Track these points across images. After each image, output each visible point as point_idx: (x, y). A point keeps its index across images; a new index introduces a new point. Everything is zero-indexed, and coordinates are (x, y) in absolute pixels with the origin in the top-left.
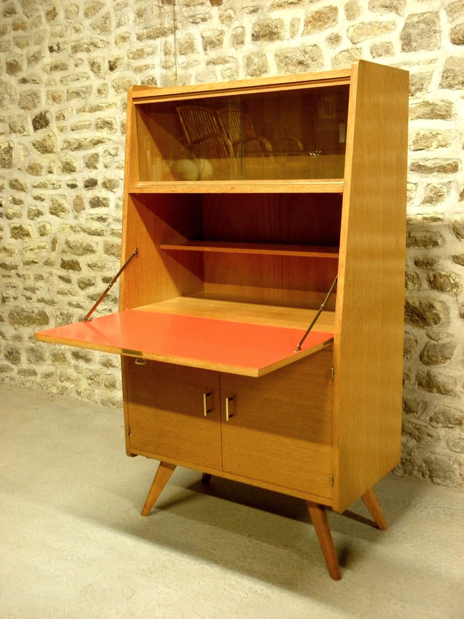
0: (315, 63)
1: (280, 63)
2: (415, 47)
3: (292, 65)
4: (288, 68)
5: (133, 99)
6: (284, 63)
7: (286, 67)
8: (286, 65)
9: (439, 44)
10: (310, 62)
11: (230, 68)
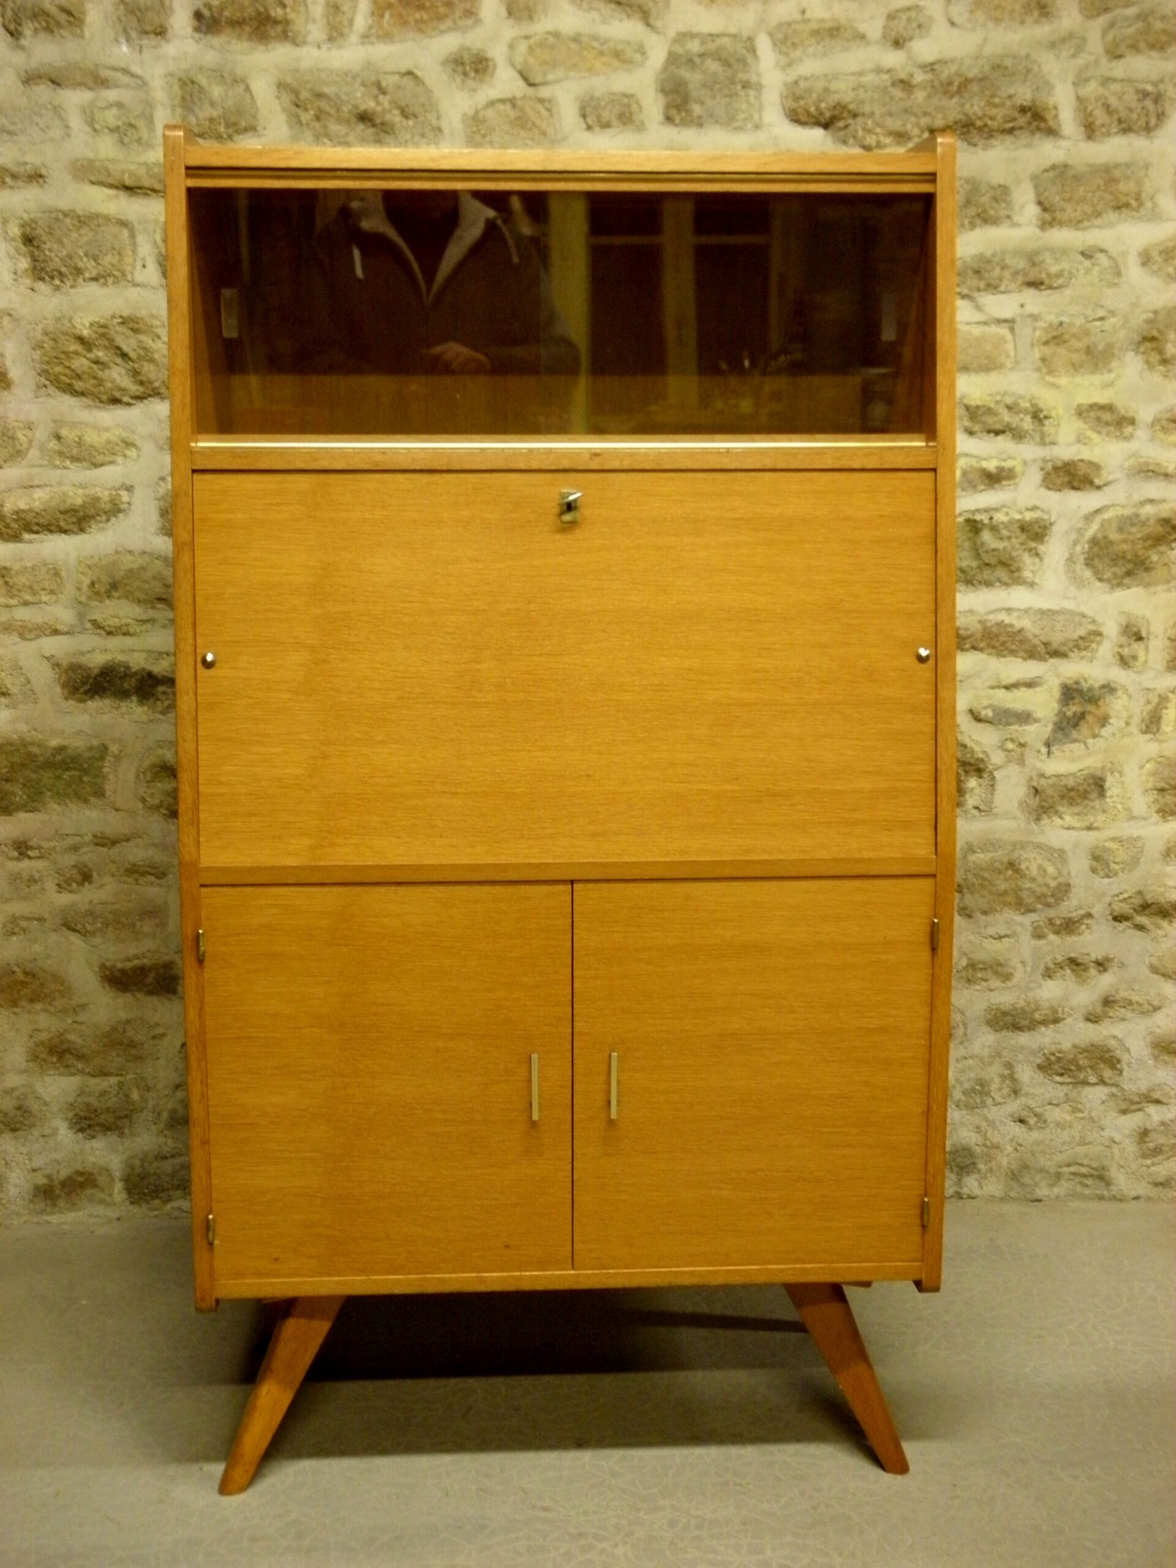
0: (411, 123)
1: (299, 111)
2: (700, 117)
3: (340, 121)
4: (325, 127)
5: (188, 168)
6: (312, 112)
7: (317, 125)
8: (318, 118)
9: (756, 116)
10: (395, 117)
11: (119, 105)
